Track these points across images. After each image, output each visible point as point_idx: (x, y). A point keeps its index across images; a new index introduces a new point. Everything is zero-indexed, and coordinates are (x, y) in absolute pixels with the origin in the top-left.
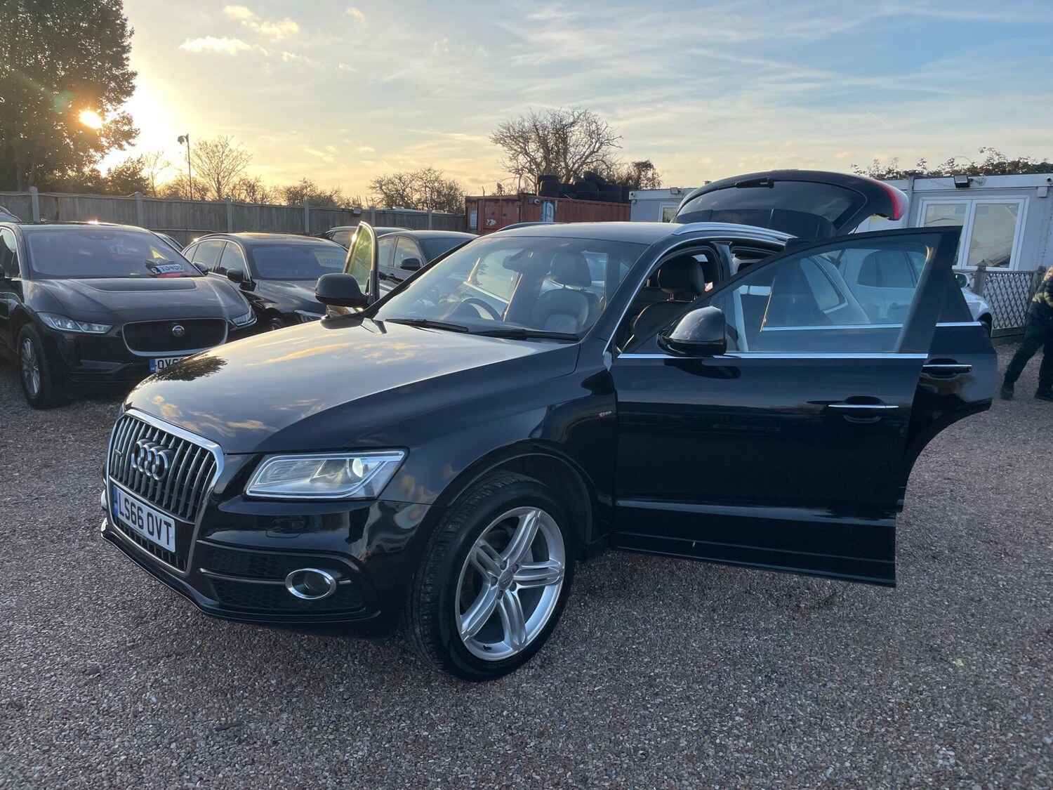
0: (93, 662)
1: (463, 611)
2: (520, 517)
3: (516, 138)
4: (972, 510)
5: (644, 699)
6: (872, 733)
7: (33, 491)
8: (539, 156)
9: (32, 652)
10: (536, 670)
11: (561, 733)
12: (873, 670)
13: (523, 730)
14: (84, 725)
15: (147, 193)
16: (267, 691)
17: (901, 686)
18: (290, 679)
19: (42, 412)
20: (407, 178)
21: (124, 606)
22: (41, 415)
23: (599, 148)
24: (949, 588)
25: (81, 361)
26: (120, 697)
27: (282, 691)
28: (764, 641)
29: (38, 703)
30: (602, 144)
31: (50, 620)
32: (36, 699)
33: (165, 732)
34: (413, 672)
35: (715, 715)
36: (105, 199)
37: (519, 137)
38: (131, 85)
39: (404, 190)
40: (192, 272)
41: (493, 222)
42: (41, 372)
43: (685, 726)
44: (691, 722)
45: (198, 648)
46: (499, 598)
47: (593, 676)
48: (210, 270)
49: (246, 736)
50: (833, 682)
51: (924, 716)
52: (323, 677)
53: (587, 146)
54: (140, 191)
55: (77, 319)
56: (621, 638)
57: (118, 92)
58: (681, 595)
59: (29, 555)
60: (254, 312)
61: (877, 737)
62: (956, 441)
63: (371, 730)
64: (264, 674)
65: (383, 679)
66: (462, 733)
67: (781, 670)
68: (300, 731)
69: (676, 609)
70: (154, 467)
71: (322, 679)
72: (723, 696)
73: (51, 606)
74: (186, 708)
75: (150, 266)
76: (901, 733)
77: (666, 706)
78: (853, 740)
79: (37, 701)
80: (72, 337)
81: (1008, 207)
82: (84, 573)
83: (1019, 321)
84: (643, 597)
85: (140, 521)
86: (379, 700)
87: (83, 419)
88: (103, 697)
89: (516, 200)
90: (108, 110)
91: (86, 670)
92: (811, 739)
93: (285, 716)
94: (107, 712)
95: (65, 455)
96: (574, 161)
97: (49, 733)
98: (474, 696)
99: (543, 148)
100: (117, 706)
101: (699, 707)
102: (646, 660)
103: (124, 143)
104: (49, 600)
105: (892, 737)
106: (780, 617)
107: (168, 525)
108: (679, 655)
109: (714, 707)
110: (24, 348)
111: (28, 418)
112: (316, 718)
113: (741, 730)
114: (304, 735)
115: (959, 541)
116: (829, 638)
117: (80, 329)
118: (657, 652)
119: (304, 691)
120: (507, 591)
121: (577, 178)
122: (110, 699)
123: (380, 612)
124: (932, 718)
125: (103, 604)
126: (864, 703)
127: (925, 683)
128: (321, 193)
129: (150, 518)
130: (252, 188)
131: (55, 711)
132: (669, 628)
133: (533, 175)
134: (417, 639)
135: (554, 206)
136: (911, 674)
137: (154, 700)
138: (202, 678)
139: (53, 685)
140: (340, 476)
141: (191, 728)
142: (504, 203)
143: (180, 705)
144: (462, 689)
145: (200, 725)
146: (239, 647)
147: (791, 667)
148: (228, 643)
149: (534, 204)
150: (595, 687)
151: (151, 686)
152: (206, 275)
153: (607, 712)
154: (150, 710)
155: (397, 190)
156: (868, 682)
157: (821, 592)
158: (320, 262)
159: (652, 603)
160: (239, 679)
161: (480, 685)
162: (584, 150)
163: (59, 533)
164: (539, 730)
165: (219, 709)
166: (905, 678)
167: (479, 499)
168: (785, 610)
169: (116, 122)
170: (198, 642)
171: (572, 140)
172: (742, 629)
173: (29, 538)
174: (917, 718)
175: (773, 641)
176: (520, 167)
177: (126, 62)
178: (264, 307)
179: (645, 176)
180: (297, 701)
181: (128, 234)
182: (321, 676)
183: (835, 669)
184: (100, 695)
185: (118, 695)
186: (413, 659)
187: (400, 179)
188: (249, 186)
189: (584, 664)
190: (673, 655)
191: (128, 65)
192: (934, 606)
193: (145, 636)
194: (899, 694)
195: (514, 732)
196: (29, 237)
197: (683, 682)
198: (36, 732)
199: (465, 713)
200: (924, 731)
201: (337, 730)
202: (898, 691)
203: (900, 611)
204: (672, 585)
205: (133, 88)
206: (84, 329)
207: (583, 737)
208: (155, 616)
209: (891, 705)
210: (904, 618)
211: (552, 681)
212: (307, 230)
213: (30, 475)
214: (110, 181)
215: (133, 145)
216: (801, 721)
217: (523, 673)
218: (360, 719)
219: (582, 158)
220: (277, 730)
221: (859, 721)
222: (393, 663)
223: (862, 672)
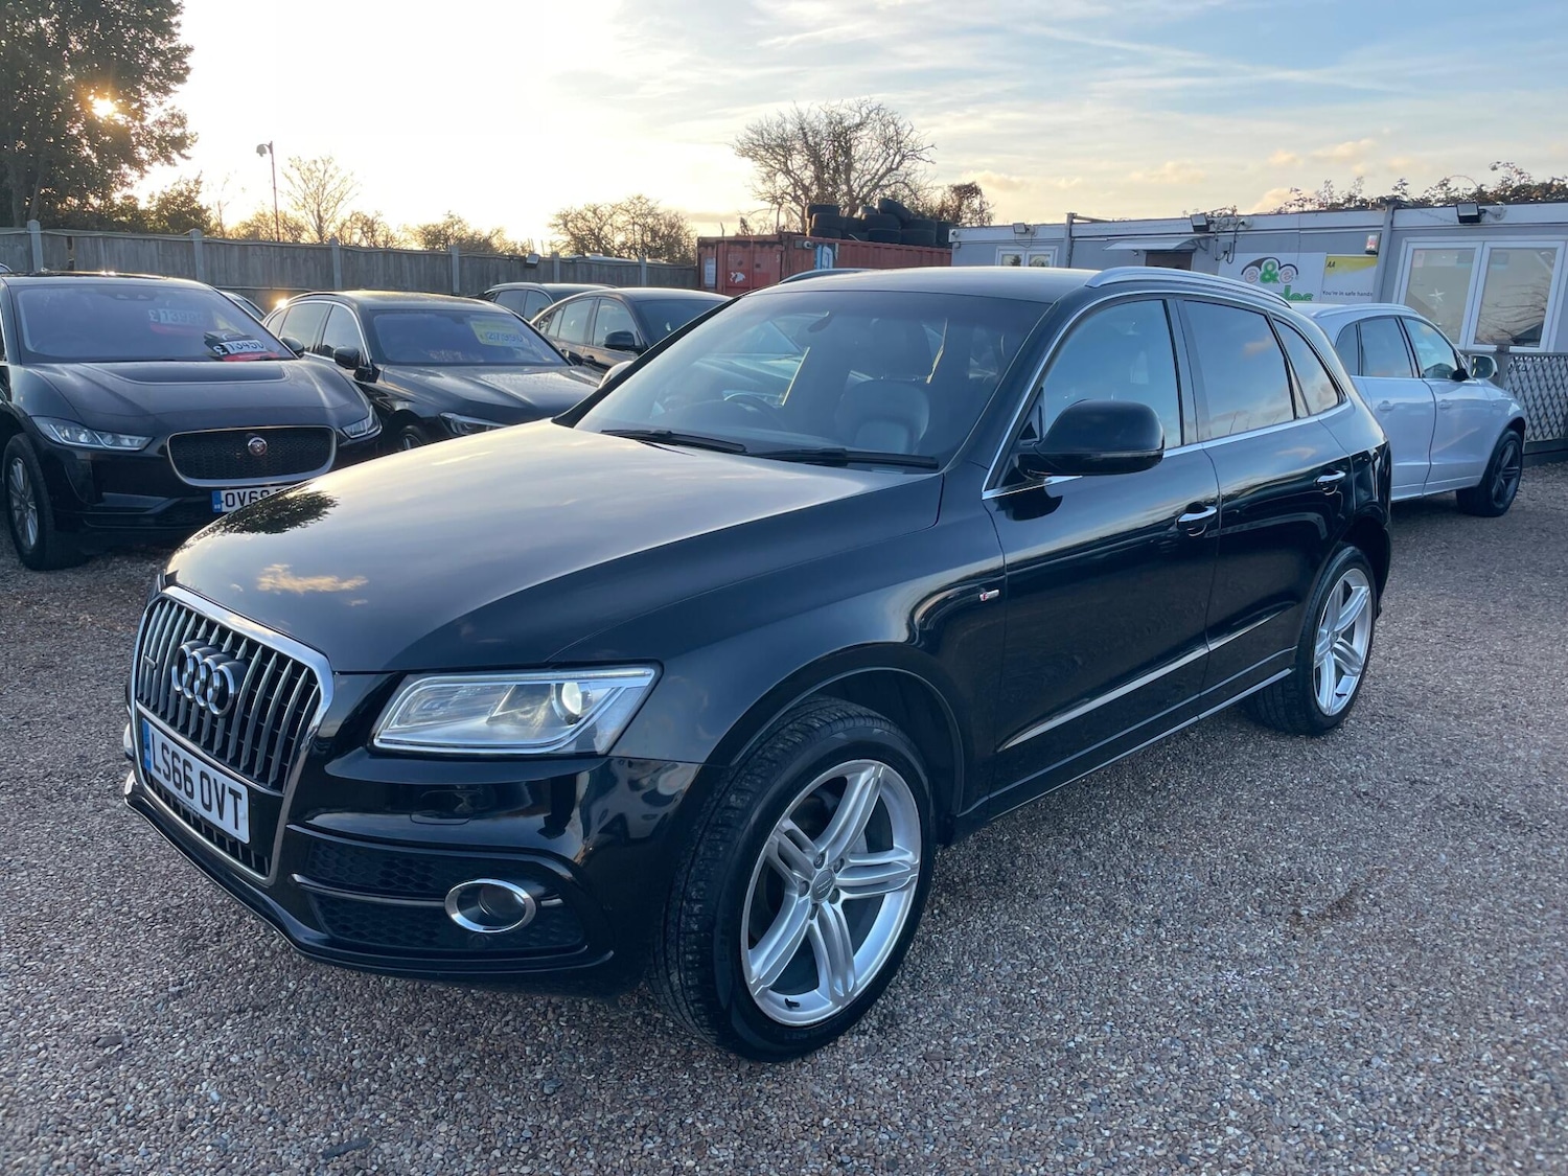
0: (113, 1023)
1: (753, 943)
2: (848, 778)
3: (772, 148)
4: (1543, 739)
5: (1063, 1093)
6: (1464, 1154)
7: (21, 710)
8: (808, 175)
9: (7, 1003)
10: (871, 1036)
11: (928, 1160)
12: (1444, 1032)
13: (860, 1156)
14: (94, 1146)
15: (210, 232)
16: (411, 1078)
17: (1495, 1062)
18: (450, 1056)
19: (42, 576)
20: (605, 210)
21: (168, 916)
22: (40, 579)
23: (900, 163)
24: (1538, 878)
25: (104, 494)
26: (156, 1091)
27: (437, 1080)
28: (1250, 979)
29: (14, 1102)
30: (904, 156)
31: (40, 943)
32: (12, 1095)
33: (234, 1161)
34: (660, 1042)
35: (1191, 1124)
36: (144, 240)
37: (777, 146)
38: (184, 66)
39: (600, 229)
40: (278, 353)
41: (741, 277)
42: (40, 512)
43: (1142, 1147)
44: (1152, 1139)
45: (291, 997)
46: (812, 917)
47: (970, 1049)
48: (308, 350)
49: (375, 1168)
50: (1381, 1056)
51: (1545, 1121)
52: (506, 1051)
53: (881, 161)
54: (201, 228)
55: (94, 428)
56: (1008, 975)
57: (165, 77)
58: (1098, 894)
59: (10, 823)
60: (376, 417)
61: (1474, 1163)
62: (1492, 621)
63: (595, 1157)
64: (405, 1046)
65: (610, 1054)
66: (754, 1163)
67: (1289, 1035)
68: (469, 1158)
69: (1094, 920)
70: (210, 691)
71: (505, 1056)
72: (1200, 1087)
73: (42, 918)
74: (271, 1113)
75: (212, 342)
76: (1513, 1154)
77: (1104, 1108)
78: (1435, 1169)
79: (12, 1099)
80: (88, 456)
81: (1539, 253)
82: (100, 855)
83: (1555, 430)
84: (1037, 897)
85: (188, 784)
86: (605, 1097)
87: (108, 586)
88: (127, 1090)
89: (777, 243)
90: (147, 106)
91: (98, 1039)
92: (1362, 1168)
93: (443, 1127)
94: (134, 1121)
95: (75, 648)
96: (862, 183)
97: (30, 1162)
98: (769, 1087)
99: (813, 163)
100: (150, 1108)
101: (1161, 1109)
102: (1057, 1017)
103: (175, 155)
104: (40, 905)
105: (1500, 1161)
106: (1271, 933)
107: (236, 795)
108: (1112, 1007)
109: (1187, 1109)
110: (13, 474)
111: (20, 584)
112: (497, 1131)
113: (1241, 1153)
114: (478, 1166)
115: (1537, 794)
116: (1359, 973)
117: (99, 443)
118: (1075, 1002)
119: (474, 1078)
120: (825, 904)
121: (869, 209)
122: (140, 1095)
123: (612, 953)
124: (1559, 1123)
125: (130, 912)
126: (1440, 1096)
127: (1533, 1055)
128: (475, 234)
129: (205, 781)
130: (369, 227)
131: (44, 1117)
132: (1088, 956)
133: (798, 204)
134: (672, 991)
135: (834, 250)
136: (1508, 1040)
137: (215, 1096)
138: (298, 1055)
139: (42, 1067)
140: (541, 714)
141: (279, 1152)
142: (758, 247)
143: (259, 1106)
144: (749, 1075)
145: (295, 1146)
146: (361, 995)
147: (1306, 1029)
148: (342, 987)
149: (804, 248)
150: (976, 1070)
151: (210, 1069)
152: (301, 357)
153: (1004, 1119)
154: (207, 1116)
155: (591, 230)
156: (1441, 1057)
157: (1330, 887)
158: (479, 338)
159: (1053, 910)
160: (363, 1056)
161: (777, 1067)
162: (877, 166)
163: (61, 784)
164: (889, 1155)
165: (328, 1114)
166: (1499, 1046)
167: (783, 750)
168: (1277, 922)
169: (163, 124)
170: (290, 985)
171: (858, 151)
172: (1211, 958)
173: (11, 793)
174: (1534, 1125)
175: (1266, 978)
176: (778, 193)
177: (175, 30)
178: (392, 409)
179: (968, 207)
180: (463, 1099)
181: (176, 292)
182: (503, 1050)
183: (1380, 1032)
184: (121, 1087)
185: (152, 1088)
186: (660, 1016)
187: (595, 212)
188: (366, 224)
189: (953, 1026)
190: (1101, 1007)
191: (178, 35)
192: (1519, 912)
193: (202, 973)
194: (1495, 1078)
195: (846, 1159)
196: (20, 295)
197: (1127, 1060)
198: (7, 1160)
199: (756, 1121)
200: (1551, 1149)
201: (535, 1157)
202: (1493, 1073)
203: (1467, 922)
204: (1081, 877)
205: (187, 70)
206: (106, 443)
207: (967, 1169)
208: (218, 934)
209: (1485, 1099)
210: (1476, 936)
211: (901, 1059)
212: (456, 288)
213: (17, 682)
214: (153, 212)
215: (187, 158)
216: (1339, 1133)
217: (850, 1043)
218: (574, 1135)
219: (874, 178)
220: (430, 1156)
221: (1438, 1132)
222: (626, 1024)
223: (1427, 1038)
